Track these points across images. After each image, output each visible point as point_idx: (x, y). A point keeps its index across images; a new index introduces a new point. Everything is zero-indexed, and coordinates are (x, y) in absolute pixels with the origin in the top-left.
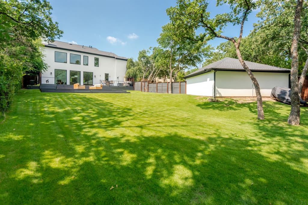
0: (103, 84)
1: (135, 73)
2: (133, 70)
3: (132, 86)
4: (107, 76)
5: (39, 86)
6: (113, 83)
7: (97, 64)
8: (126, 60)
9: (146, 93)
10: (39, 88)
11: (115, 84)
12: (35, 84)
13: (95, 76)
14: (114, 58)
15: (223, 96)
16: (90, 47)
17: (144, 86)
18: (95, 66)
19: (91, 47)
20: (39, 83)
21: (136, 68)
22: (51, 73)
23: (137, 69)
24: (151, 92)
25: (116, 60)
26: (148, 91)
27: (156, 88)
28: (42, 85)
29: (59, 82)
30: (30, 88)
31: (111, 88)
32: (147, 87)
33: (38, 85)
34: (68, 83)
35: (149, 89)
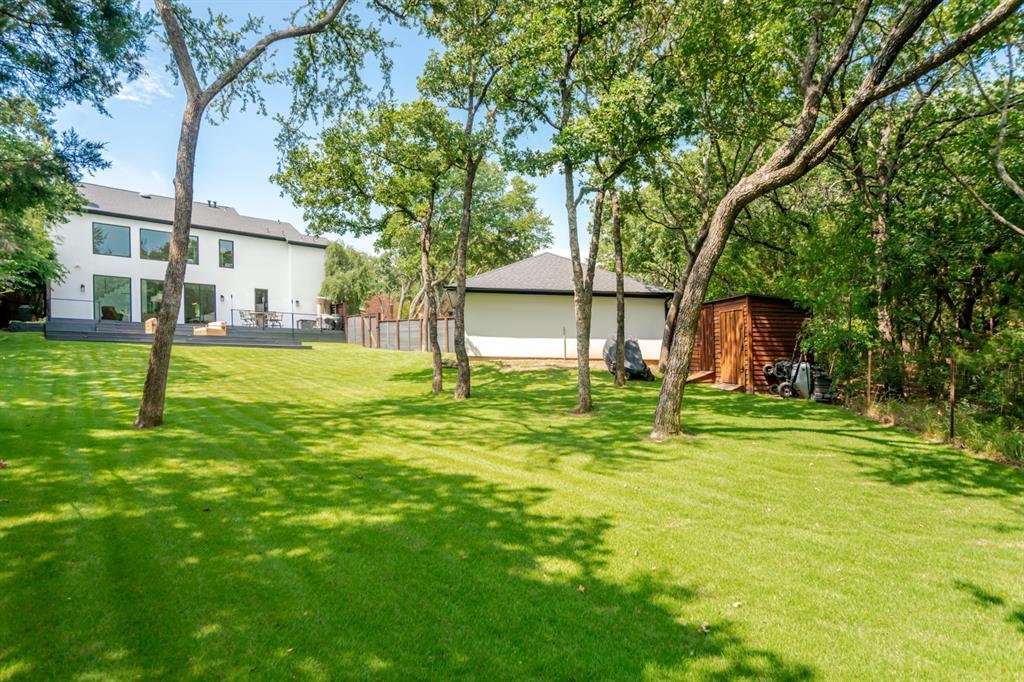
0: (246, 320)
1: (349, 287)
2: (339, 281)
3: (337, 331)
4: (261, 296)
5: (45, 325)
6: (279, 318)
7: (227, 259)
8: (324, 247)
9: (374, 350)
10: (43, 328)
11: (287, 323)
12: (34, 317)
13: (222, 297)
14: (284, 240)
15: (483, 355)
16: (210, 205)
17: (370, 330)
18: (220, 266)
19: (212, 203)
20: (45, 315)
21: (350, 273)
22: (82, 286)
23: (357, 276)
24: (386, 347)
25: (290, 246)
26: (379, 346)
27: (396, 337)
28: (52, 321)
29: (108, 314)
30: (18, 329)
31: (267, 334)
32: (376, 333)
33: (42, 321)
34: (136, 317)
35: (381, 339)
